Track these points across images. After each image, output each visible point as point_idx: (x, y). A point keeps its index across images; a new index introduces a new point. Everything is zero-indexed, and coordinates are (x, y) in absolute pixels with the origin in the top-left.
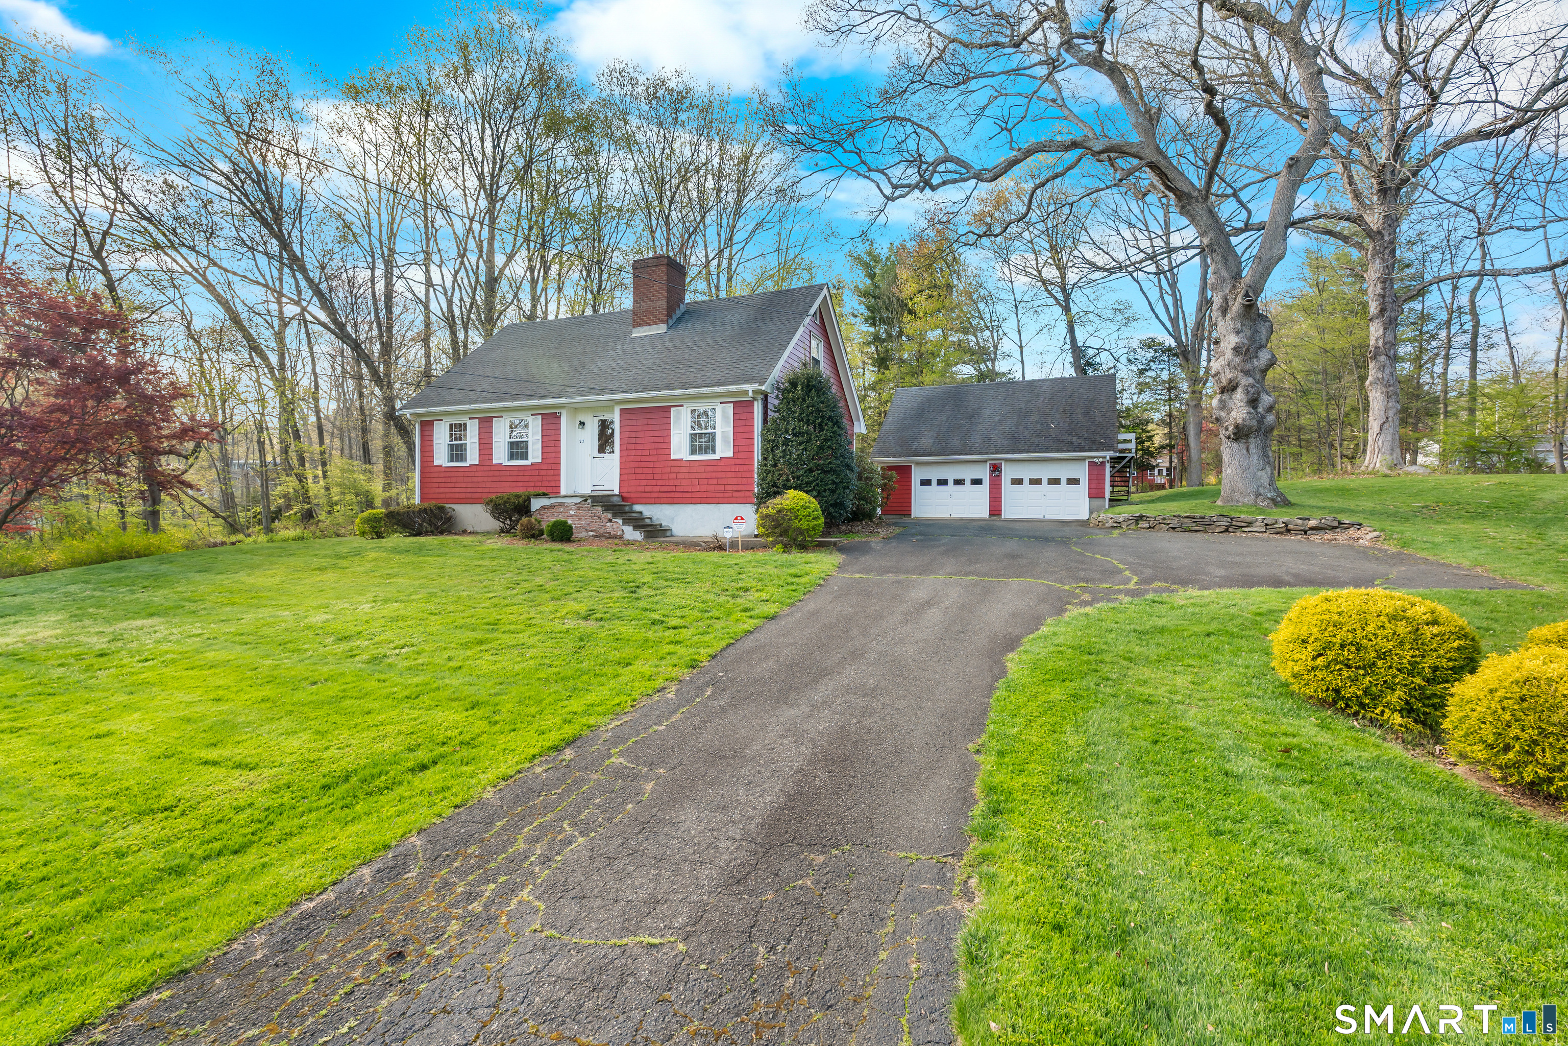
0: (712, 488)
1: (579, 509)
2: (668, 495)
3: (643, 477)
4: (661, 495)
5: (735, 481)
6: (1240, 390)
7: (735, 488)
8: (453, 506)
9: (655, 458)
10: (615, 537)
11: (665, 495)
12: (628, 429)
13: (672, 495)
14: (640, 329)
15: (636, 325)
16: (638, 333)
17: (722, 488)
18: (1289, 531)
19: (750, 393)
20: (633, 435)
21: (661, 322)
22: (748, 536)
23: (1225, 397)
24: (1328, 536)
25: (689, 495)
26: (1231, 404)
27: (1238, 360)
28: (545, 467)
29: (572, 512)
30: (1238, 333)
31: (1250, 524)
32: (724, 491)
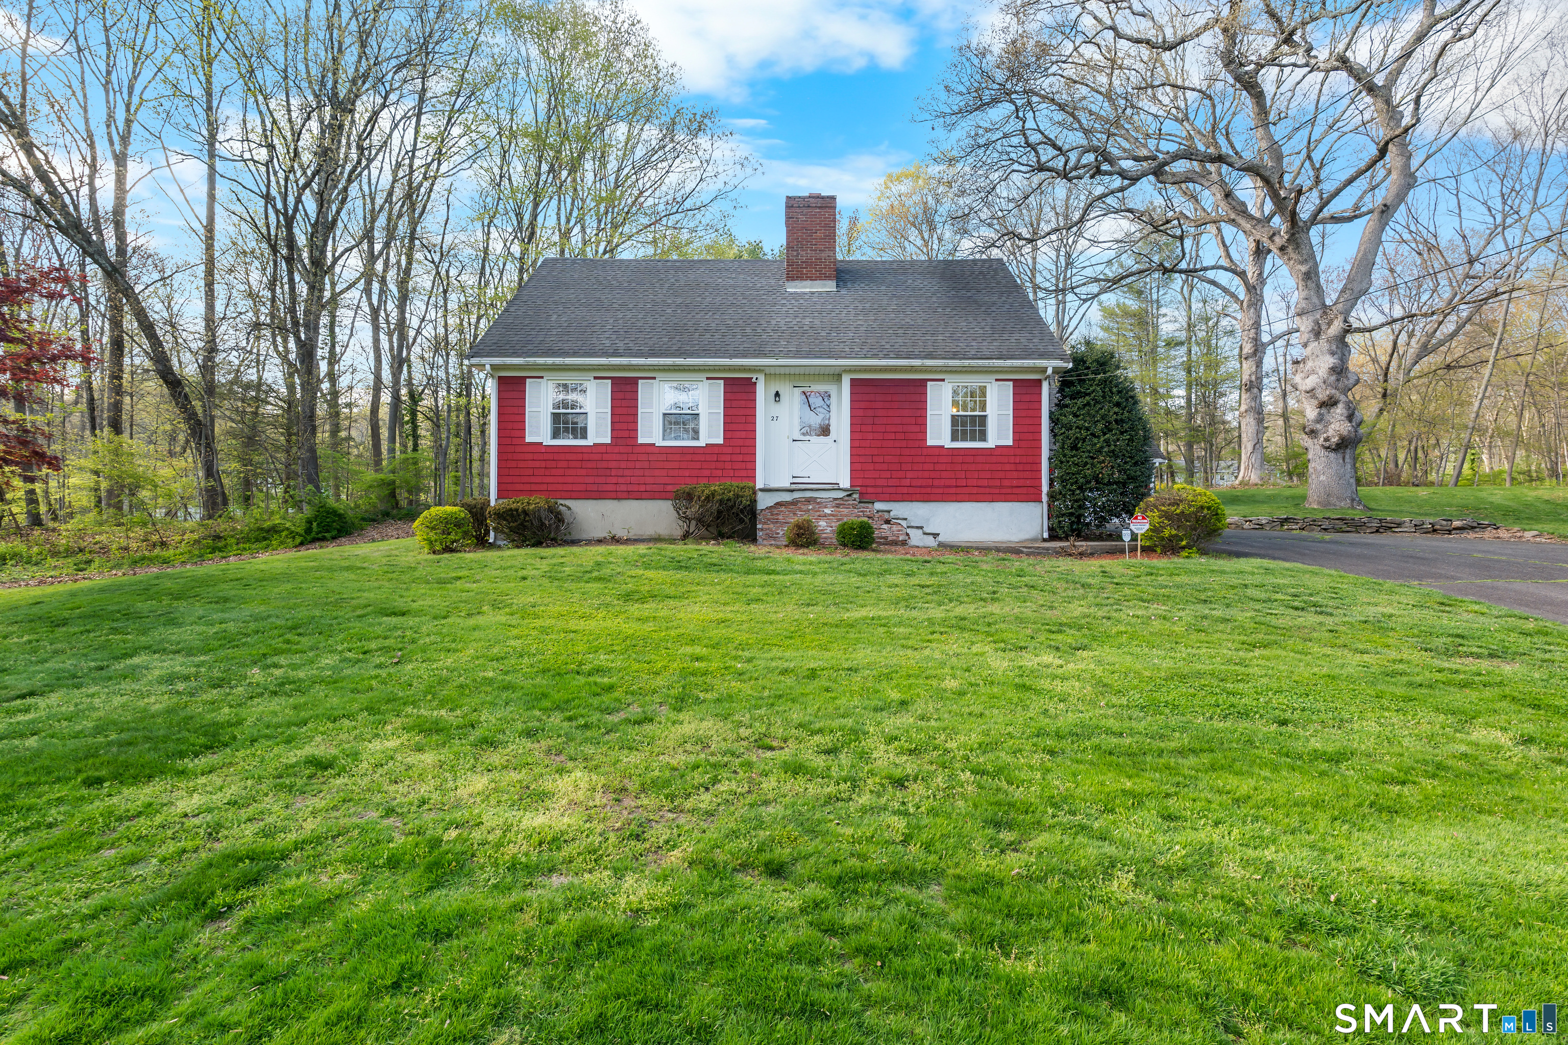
0: (985, 483)
1: (838, 506)
2: (923, 490)
3: (885, 466)
4: (911, 490)
5: (1015, 474)
6: (1340, 406)
7: (1015, 483)
8: (568, 503)
9: (904, 444)
10: (895, 543)
11: (918, 490)
12: (863, 405)
13: (928, 490)
14: (797, 283)
15: (791, 278)
16: (793, 288)
17: (997, 483)
18: (1435, 531)
19: (1050, 371)
20: (870, 413)
21: (828, 278)
22: (1034, 540)
23: (1324, 411)
24: (1471, 535)
25: (953, 490)
26: (1327, 417)
27: (1333, 378)
28: (729, 450)
29: (827, 511)
30: (1333, 354)
31: (1399, 525)
32: (1001, 487)
